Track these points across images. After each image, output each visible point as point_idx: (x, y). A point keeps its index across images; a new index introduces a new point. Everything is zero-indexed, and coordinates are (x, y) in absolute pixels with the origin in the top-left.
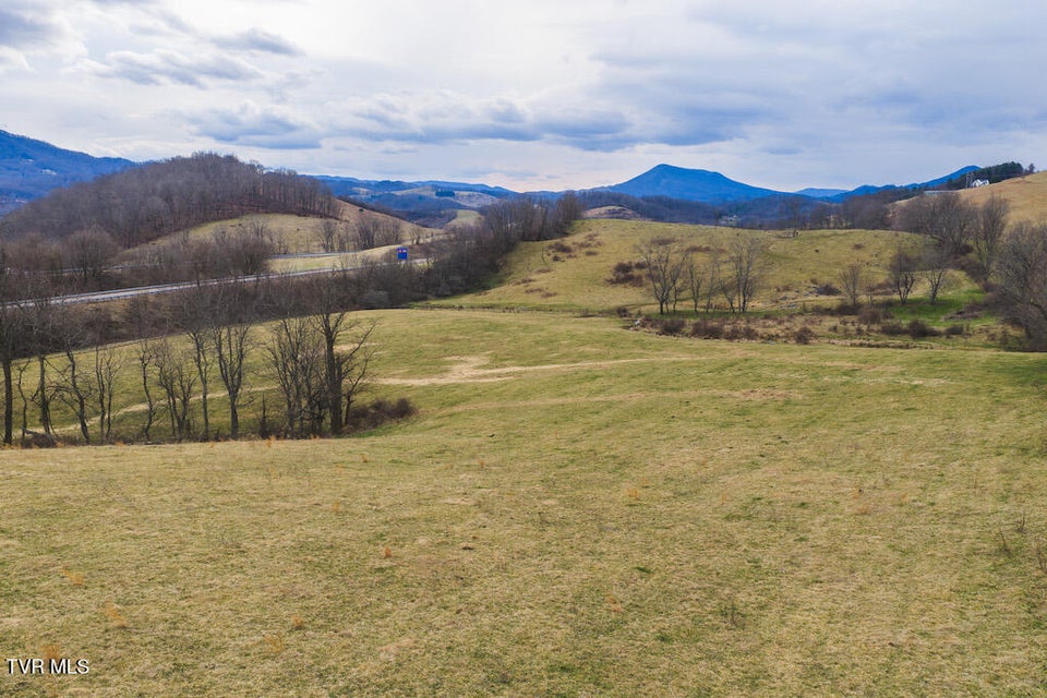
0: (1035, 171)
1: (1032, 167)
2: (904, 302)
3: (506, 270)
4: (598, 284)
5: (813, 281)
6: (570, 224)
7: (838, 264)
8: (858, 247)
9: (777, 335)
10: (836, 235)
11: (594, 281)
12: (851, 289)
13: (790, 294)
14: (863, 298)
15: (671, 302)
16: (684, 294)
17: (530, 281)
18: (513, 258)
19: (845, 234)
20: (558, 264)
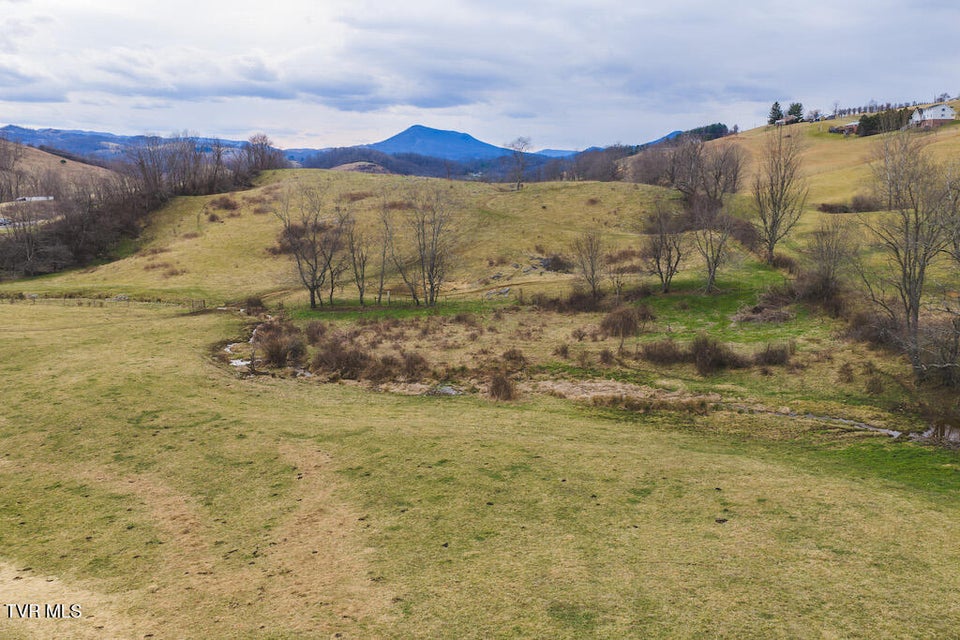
0: (739, 131)
1: (736, 128)
2: (667, 288)
3: (148, 235)
4: (254, 255)
5: (539, 249)
6: (257, 174)
7: (570, 225)
8: (593, 202)
9: (463, 369)
10: (566, 187)
11: (248, 251)
12: (589, 268)
13: (507, 270)
14: (606, 282)
15: (327, 288)
16: (345, 276)
17: (162, 251)
18: (162, 217)
19: (578, 187)
20: (214, 226)
